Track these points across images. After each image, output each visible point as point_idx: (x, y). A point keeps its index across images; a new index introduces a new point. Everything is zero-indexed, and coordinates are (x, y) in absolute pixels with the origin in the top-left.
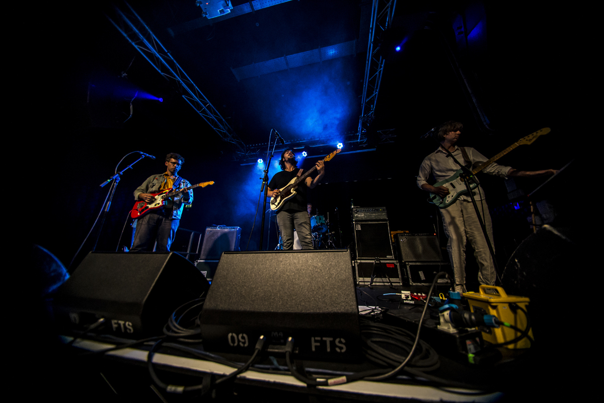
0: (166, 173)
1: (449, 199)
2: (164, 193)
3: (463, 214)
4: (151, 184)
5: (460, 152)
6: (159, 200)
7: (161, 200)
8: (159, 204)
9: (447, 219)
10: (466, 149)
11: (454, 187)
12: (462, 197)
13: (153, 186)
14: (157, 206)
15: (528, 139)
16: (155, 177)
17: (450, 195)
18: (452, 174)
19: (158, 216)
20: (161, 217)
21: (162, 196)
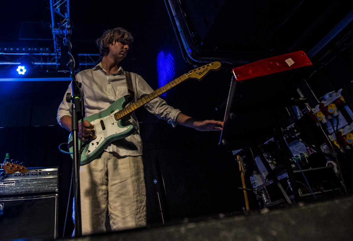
1: (93, 148)
3: (107, 180)
5: (124, 77)
9: (84, 184)
10: (133, 75)
11: (104, 128)
12: (112, 148)
15: (199, 71)
17: (94, 142)
18: (106, 106)
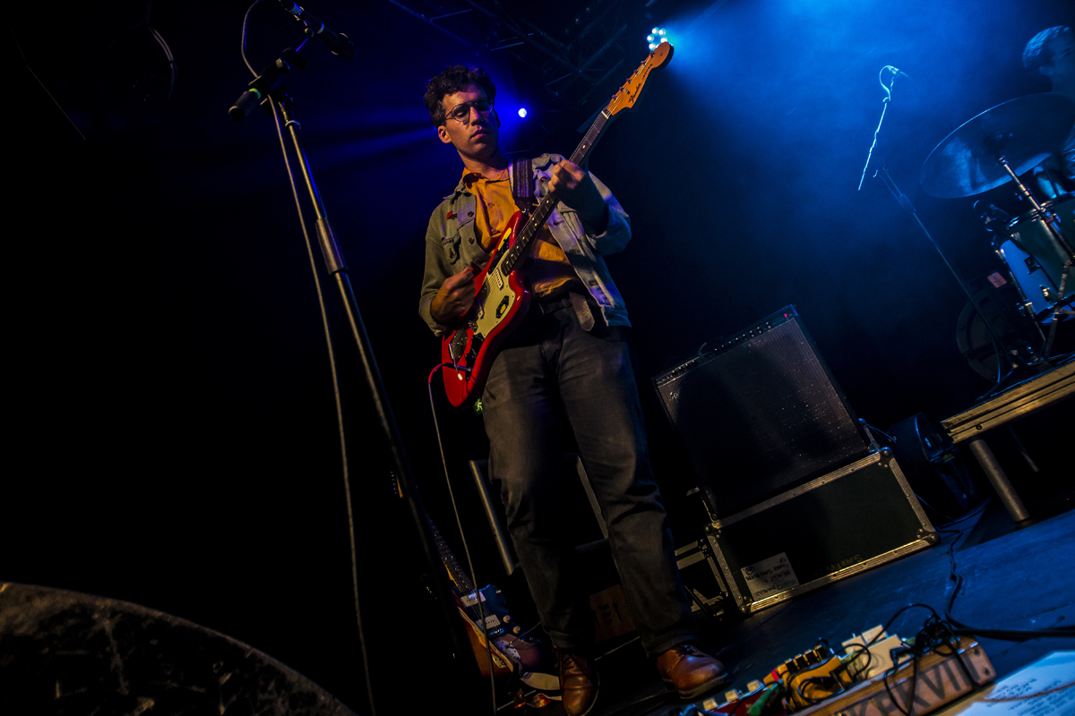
0: (466, 172)
2: (504, 249)
4: (448, 247)
6: (499, 287)
7: (506, 279)
8: (506, 301)
13: (457, 246)
14: (506, 311)
16: (442, 213)
19: (536, 348)
20: (547, 346)
21: (504, 267)
